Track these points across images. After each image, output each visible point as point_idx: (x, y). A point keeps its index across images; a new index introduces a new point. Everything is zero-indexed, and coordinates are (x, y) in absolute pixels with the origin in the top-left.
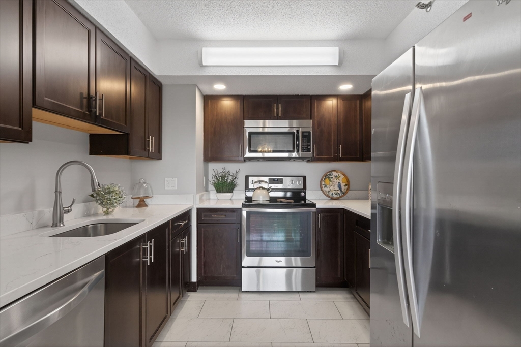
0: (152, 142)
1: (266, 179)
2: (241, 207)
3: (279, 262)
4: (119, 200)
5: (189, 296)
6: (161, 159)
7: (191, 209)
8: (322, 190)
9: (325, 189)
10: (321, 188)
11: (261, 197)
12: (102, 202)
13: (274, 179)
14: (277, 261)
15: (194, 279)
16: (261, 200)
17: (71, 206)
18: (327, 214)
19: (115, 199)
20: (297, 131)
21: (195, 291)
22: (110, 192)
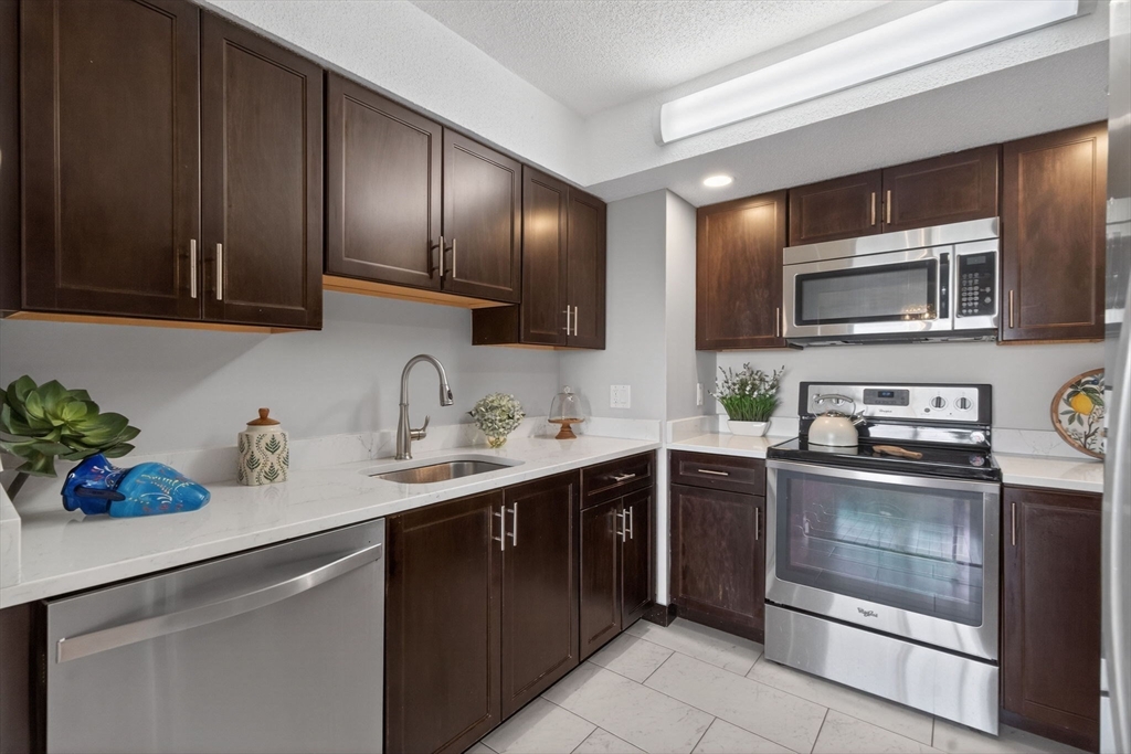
0: (572, 317)
1: (859, 391)
2: (764, 457)
3: (867, 614)
4: (508, 424)
5: (647, 631)
6: (604, 348)
7: (655, 451)
8: (1057, 429)
9: (1071, 427)
10: (1056, 421)
11: (831, 436)
12: (482, 425)
13: (881, 394)
14: (861, 611)
15: (663, 598)
16: (831, 444)
17: (424, 429)
18: (1047, 508)
19: (500, 421)
20: (944, 257)
21: (664, 624)
22: (493, 408)
